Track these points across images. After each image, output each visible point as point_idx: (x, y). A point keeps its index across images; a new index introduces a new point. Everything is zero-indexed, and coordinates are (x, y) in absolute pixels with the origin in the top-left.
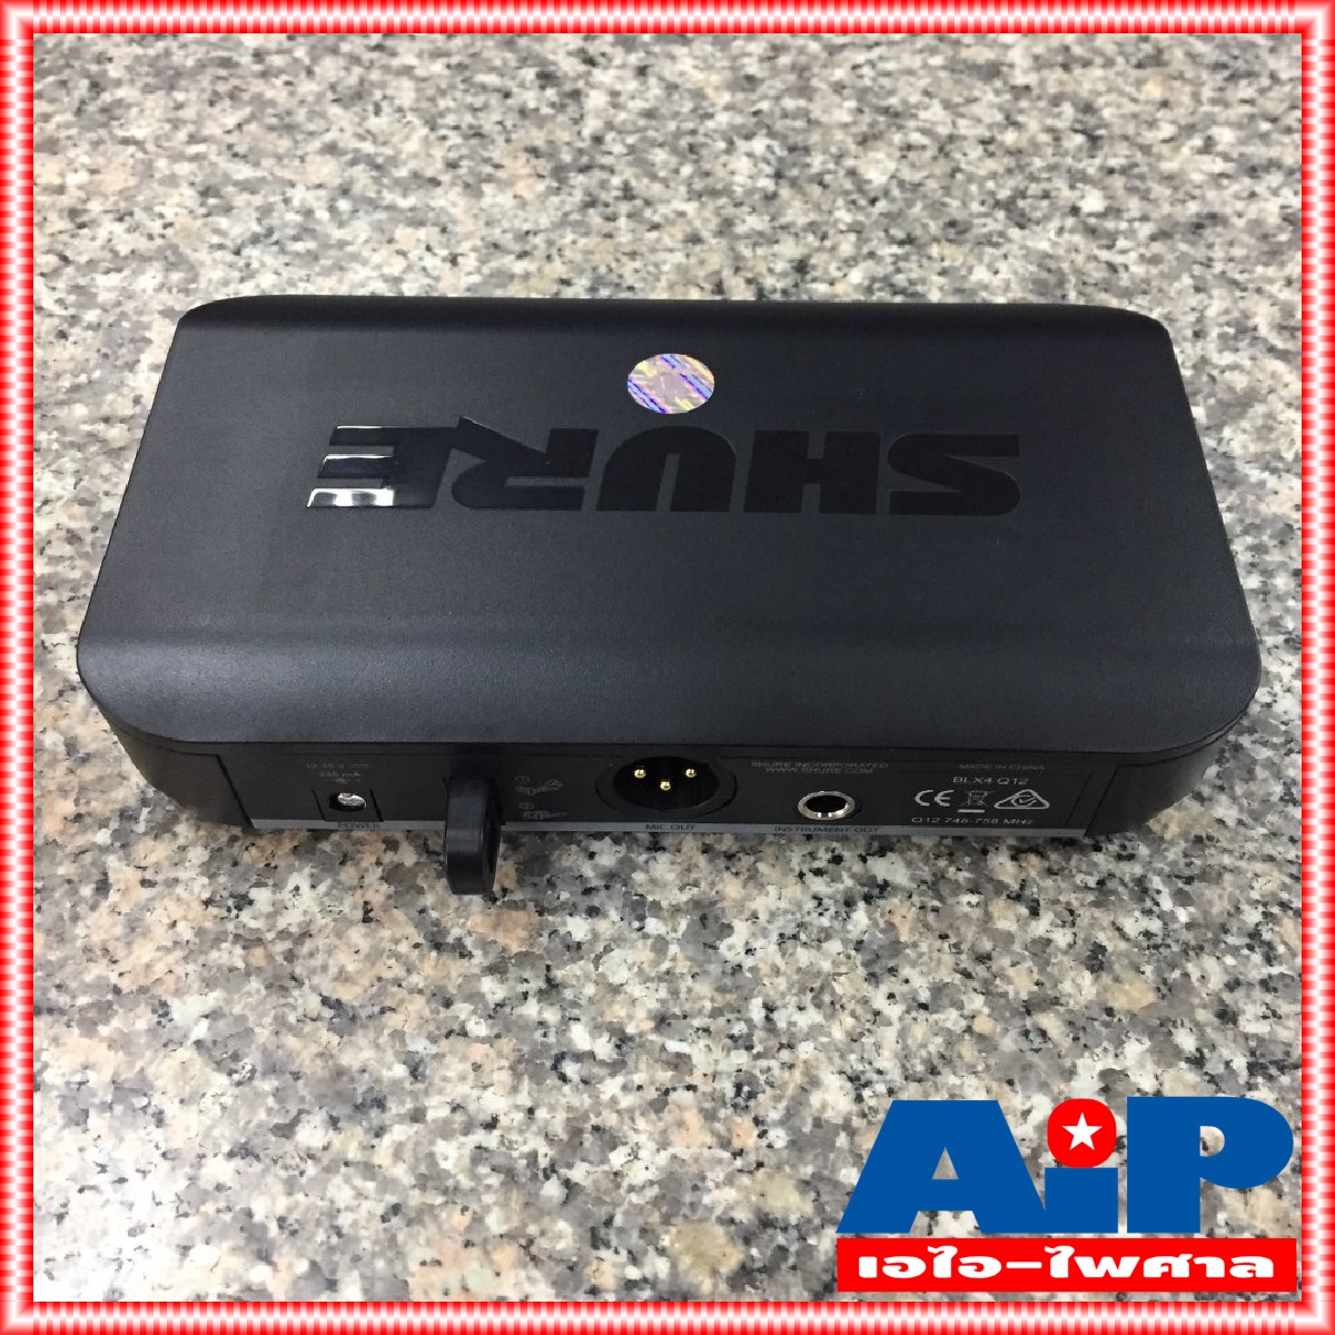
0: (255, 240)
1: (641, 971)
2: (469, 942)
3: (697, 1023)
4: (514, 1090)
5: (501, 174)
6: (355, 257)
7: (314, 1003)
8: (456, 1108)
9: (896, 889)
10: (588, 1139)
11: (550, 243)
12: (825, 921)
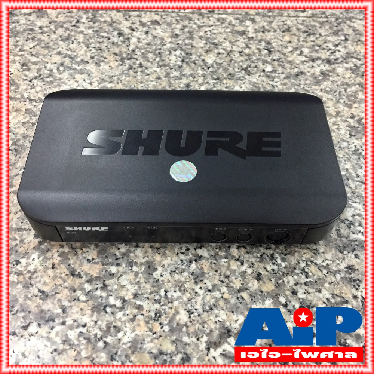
0: (36, 78)
1: (130, 281)
2: (82, 274)
3: (146, 296)
4: (92, 316)
5: (106, 60)
6: (63, 83)
7: (36, 291)
8: (75, 321)
9: (204, 258)
10: (112, 330)
11: (118, 79)
12: (183, 267)
